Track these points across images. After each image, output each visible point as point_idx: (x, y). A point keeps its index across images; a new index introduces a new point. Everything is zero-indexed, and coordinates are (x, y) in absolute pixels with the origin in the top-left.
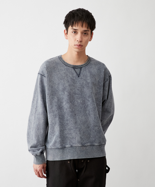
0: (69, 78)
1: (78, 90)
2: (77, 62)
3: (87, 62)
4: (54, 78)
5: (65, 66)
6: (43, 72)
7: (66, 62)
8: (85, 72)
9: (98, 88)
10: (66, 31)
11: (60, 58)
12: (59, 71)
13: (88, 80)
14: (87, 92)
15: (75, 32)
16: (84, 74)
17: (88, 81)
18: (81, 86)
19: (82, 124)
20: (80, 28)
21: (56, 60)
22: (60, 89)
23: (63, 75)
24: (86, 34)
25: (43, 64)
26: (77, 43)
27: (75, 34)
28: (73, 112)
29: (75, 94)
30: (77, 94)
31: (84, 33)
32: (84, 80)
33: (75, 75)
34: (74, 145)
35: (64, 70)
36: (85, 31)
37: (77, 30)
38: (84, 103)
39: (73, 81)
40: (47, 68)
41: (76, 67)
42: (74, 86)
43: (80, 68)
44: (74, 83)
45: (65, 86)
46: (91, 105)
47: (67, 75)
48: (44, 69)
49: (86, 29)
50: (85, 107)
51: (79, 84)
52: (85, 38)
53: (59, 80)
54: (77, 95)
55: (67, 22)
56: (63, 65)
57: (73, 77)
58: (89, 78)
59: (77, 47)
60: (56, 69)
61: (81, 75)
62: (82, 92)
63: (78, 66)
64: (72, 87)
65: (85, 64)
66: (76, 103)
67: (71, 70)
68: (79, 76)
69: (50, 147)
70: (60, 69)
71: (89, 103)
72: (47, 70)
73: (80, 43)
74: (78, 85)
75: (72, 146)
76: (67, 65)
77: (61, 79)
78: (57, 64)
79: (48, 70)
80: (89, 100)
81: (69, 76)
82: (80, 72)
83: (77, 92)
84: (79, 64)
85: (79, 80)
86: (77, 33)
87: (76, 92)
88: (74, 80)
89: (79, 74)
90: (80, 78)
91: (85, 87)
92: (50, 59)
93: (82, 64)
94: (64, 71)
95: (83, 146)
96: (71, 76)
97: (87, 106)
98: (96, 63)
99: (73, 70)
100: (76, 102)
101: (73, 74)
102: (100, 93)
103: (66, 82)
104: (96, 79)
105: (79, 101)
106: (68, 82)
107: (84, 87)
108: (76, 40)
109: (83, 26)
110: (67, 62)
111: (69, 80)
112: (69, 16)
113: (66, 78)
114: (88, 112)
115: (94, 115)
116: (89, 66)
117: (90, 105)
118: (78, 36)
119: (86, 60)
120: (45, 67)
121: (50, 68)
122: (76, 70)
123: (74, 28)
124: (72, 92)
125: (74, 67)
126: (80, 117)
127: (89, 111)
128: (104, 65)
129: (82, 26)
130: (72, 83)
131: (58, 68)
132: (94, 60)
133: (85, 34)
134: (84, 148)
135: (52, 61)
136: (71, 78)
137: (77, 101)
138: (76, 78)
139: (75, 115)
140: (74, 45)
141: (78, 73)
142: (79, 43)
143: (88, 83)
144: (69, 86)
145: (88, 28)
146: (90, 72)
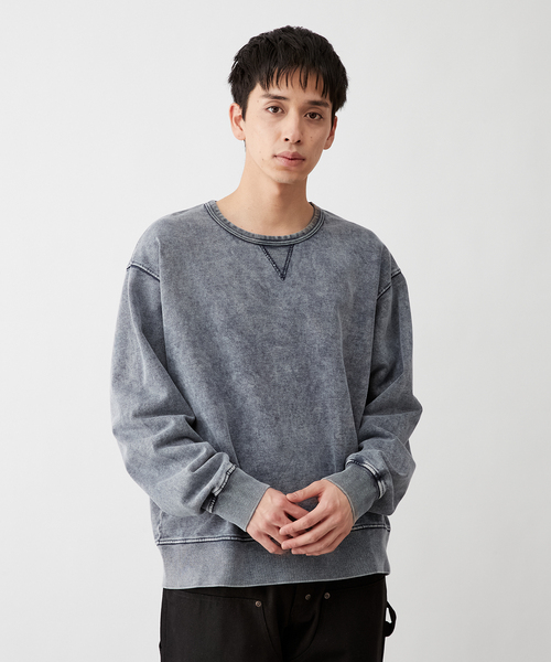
0: (248, 283)
1: (283, 326)
2: (275, 224)
3: (311, 225)
4: (190, 282)
5: (229, 238)
6: (146, 259)
7: (233, 223)
8: (306, 260)
9: (353, 320)
10: (237, 107)
11: (212, 210)
12: (208, 259)
13: (319, 289)
14: (316, 333)
15: (276, 109)
16: (304, 269)
17: (320, 294)
18: (293, 312)
19: (302, 453)
20: (295, 92)
21: (196, 218)
22: (216, 322)
23: (227, 273)
24: (317, 117)
25: (148, 233)
26: (284, 149)
27: (277, 116)
28: (268, 410)
29: (273, 342)
30: (280, 343)
31: (311, 114)
32: (304, 289)
33: (269, 270)
35: (229, 252)
36: (315, 103)
37: (284, 98)
38: (305, 375)
39: (265, 294)
40: (164, 247)
41: (274, 243)
42: (265, 313)
43: (289, 245)
44: (266, 301)
45: (233, 313)
46: (331, 383)
47: (239, 272)
48: (154, 250)
49: (317, 98)
50: (308, 389)
51: (285, 305)
52: (314, 133)
53: (211, 292)
54: (280, 348)
55: (243, 73)
56: (224, 234)
57: (263, 279)
58: (320, 283)
59: (281, 162)
60: (196, 249)
61: (294, 272)
62: (296, 335)
63: (279, 239)
64: (261, 316)
65: (304, 234)
66: (277, 375)
67: (253, 255)
68: (283, 277)
69: (198, 534)
70: (214, 251)
71: (324, 377)
72: (163, 254)
73: (294, 150)
74: (282, 307)
76: (237, 234)
77: (218, 288)
78: (200, 231)
79: (168, 256)
80: (325, 363)
81: (249, 278)
82: (288, 260)
83: (279, 333)
84: (282, 232)
85: (286, 289)
86: (283, 112)
87: (277, 337)
88: (268, 290)
89: (285, 269)
90: (288, 284)
91: (308, 316)
92: (174, 214)
93: (294, 234)
94: (230, 259)
96: (253, 274)
97: (317, 387)
98: (343, 231)
99: (260, 254)
100: (275, 371)
101: (262, 269)
102: (360, 338)
103: (236, 299)
104: (347, 287)
105: (288, 369)
106: (245, 296)
107: (304, 317)
108: (278, 136)
109: (306, 85)
110: (239, 226)
111: (249, 289)
112: (254, 49)
113: (235, 283)
114: (319, 409)
115: (342, 421)
116: (318, 241)
117: (326, 384)
118: (289, 124)
119: (308, 218)
120: (156, 244)
121: (176, 247)
122: (274, 253)
123: (274, 91)
124: (259, 334)
125: (266, 244)
126: (294, 429)
127: (324, 406)
128: (371, 235)
129: (304, 86)
130: (261, 302)
131: (206, 246)
132: (336, 220)
133: (313, 115)
135: (180, 221)
136: (256, 285)
137: (281, 370)
138: (272, 281)
139: (277, 419)
140: (270, 154)
141: (282, 265)
142: (290, 148)
143: (320, 302)
144: (250, 311)
145: (323, 94)
146: (325, 262)
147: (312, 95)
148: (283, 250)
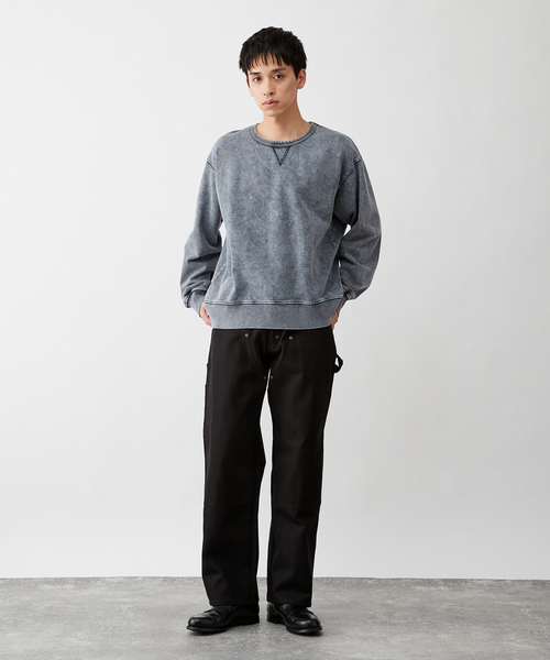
0: (261, 167)
5: (255, 143)
8: (295, 155)
13: (299, 171)
15: (259, 79)
16: (293, 160)
17: (300, 175)
23: (250, 163)
24: (281, 77)
26: (265, 99)
27: (259, 82)
31: (277, 76)
32: (291, 171)
33: (274, 160)
34: (259, 301)
35: (254, 151)
36: (275, 71)
37: (259, 73)
39: (269, 173)
41: (279, 146)
42: (268, 183)
43: (288, 147)
44: (269, 177)
45: (250, 184)
47: (257, 162)
49: (276, 67)
52: (281, 86)
56: (253, 141)
57: (269, 165)
58: (301, 168)
59: (267, 106)
61: (287, 162)
63: (283, 143)
65: (298, 140)
67: (266, 152)
68: (281, 164)
70: (246, 150)
73: (270, 98)
74: (277, 180)
75: (254, 303)
76: (260, 141)
81: (262, 164)
82: (285, 155)
84: (284, 139)
85: (281, 170)
86: (261, 80)
88: (271, 171)
89: (283, 160)
90: (283, 168)
93: (292, 140)
94: (253, 155)
95: (276, 303)
96: (265, 163)
97: (292, 224)
99: (271, 151)
101: (270, 160)
106: (258, 175)
108: (262, 93)
111: (261, 171)
113: (254, 168)
116: (306, 144)
118: (265, 85)
122: (278, 151)
123: (254, 70)
125: (275, 146)
129: (266, 63)
130: (266, 178)
134: (280, 308)
136: (265, 169)
138: (274, 166)
140: (261, 103)
141: (281, 158)
142: (268, 98)
143: (299, 179)
144: (259, 183)
145: (279, 64)
146: (306, 157)
147: (272, 66)
148: (284, 150)
